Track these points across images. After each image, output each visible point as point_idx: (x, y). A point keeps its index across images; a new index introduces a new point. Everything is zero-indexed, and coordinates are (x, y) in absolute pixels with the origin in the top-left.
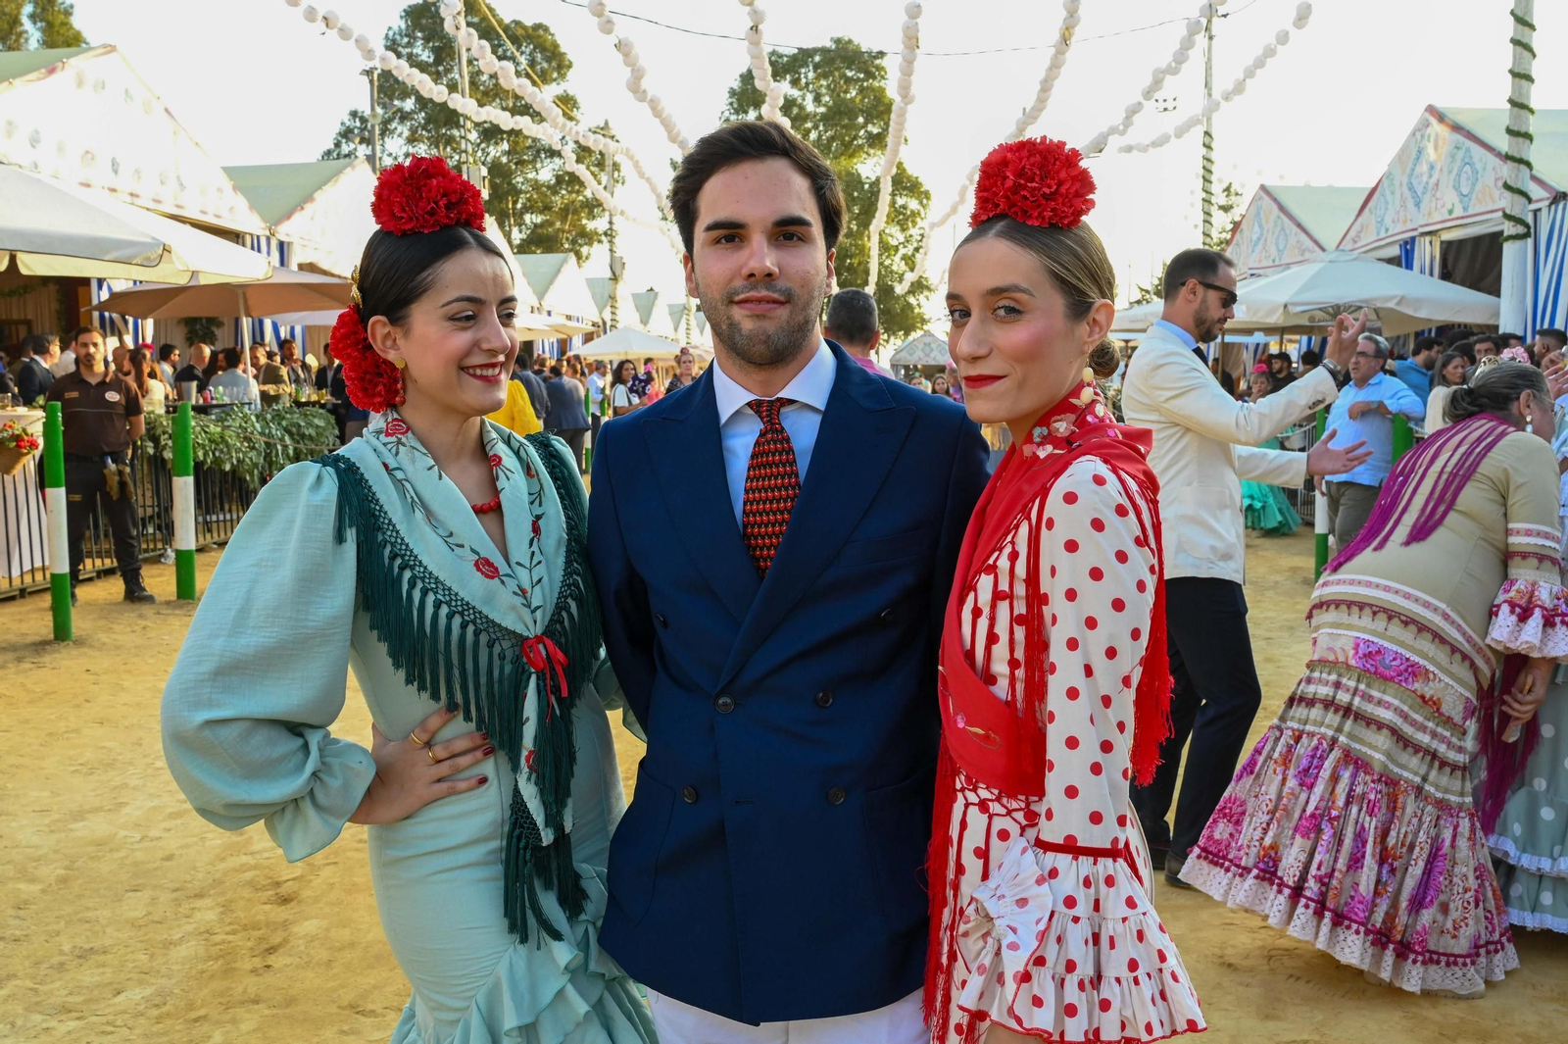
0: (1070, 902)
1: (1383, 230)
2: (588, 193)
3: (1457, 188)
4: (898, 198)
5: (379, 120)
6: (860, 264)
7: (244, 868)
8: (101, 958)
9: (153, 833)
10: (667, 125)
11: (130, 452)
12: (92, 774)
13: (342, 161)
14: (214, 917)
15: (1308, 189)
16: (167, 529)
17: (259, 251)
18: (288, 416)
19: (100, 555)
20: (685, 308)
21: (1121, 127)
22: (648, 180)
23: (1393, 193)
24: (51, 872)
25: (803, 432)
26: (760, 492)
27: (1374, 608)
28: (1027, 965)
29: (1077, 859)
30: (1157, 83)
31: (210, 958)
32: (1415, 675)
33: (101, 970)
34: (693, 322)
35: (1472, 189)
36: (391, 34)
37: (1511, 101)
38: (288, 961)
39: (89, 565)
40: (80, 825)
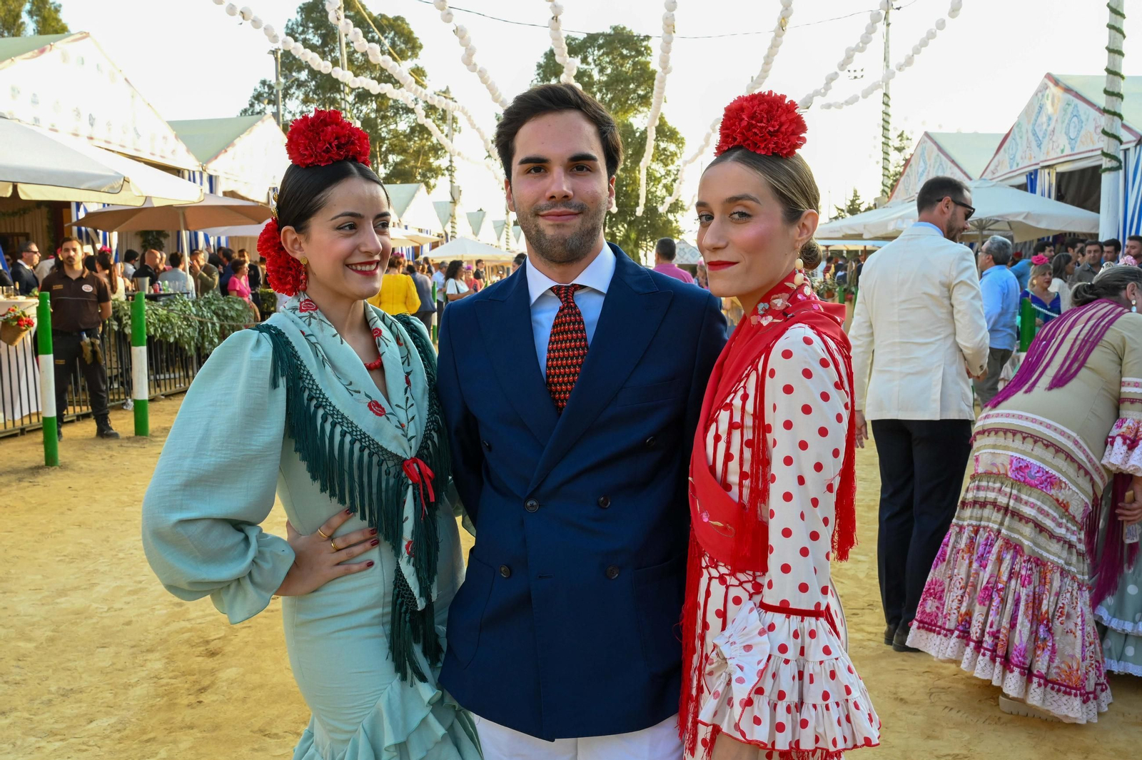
0: (783, 649)
1: (1015, 165)
2: (434, 140)
3: (1067, 134)
4: (661, 143)
5: (282, 87)
6: (633, 190)
7: (182, 631)
8: (79, 696)
9: (117, 605)
10: (492, 89)
11: (101, 329)
12: (72, 562)
13: (255, 117)
14: (161, 666)
15: (959, 136)
16: (128, 385)
17: (194, 181)
18: (216, 302)
19: (79, 404)
20: (506, 224)
21: (823, 91)
22: (478, 130)
23: (1021, 137)
24: (42, 634)
25: (591, 309)
26: (559, 352)
27: (1024, 435)
28: (750, 694)
29: (789, 618)
30: (849, 58)
31: (158, 696)
32: (1052, 484)
33: (78, 705)
34: (511, 234)
35: (1078, 134)
36: (290, 24)
37: (1108, 70)
38: (215, 698)
39: (71, 411)
40: (63, 599)
